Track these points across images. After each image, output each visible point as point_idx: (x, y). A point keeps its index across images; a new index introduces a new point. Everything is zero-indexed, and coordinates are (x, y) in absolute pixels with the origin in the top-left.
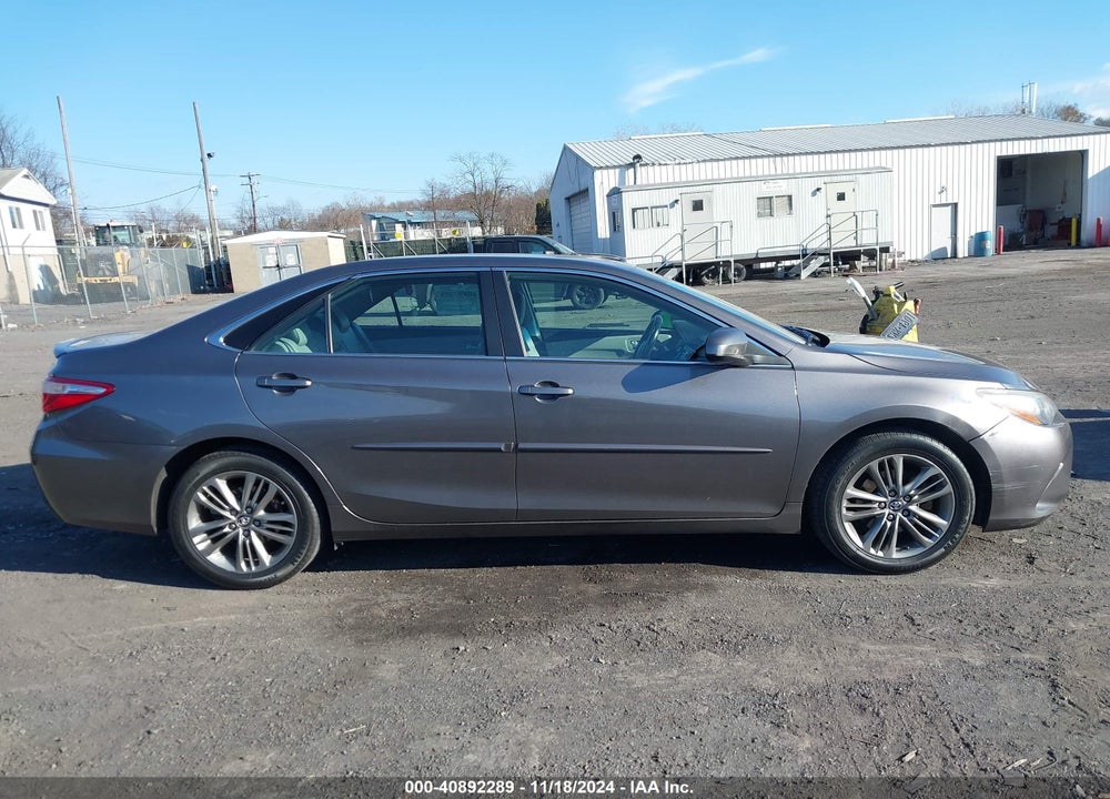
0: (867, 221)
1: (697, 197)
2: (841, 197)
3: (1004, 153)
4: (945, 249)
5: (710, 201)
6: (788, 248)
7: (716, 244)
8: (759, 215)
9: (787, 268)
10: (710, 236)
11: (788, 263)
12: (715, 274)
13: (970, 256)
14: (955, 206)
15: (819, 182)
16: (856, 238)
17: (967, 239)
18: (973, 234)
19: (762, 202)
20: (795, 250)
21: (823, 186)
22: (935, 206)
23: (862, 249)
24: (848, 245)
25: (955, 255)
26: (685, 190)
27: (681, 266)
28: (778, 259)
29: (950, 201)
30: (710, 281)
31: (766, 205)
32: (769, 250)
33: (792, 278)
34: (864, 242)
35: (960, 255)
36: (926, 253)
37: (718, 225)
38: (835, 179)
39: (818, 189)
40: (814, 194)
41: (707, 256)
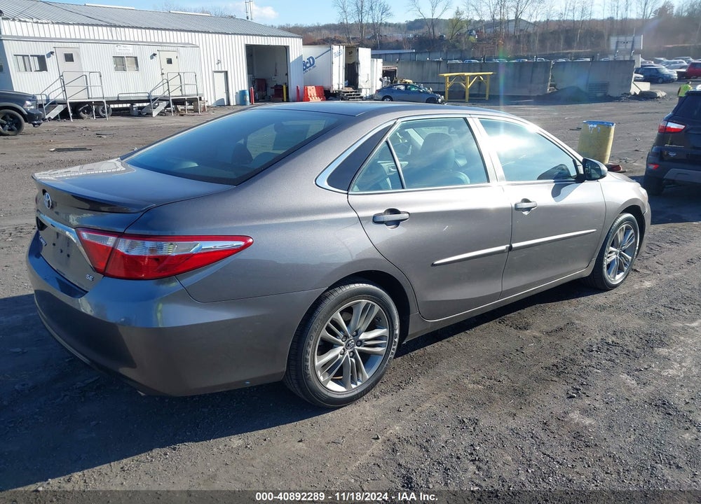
0: (188, 79)
1: (68, 51)
2: (170, 61)
3: (249, 43)
4: (223, 99)
5: (78, 55)
6: (139, 95)
7: (87, 88)
8: (116, 69)
9: (140, 108)
10: (81, 82)
11: (141, 105)
12: (89, 110)
13: (237, 105)
14: (226, 73)
15: (154, 50)
16: (181, 90)
17: (234, 94)
18: (237, 91)
19: (118, 59)
20: (144, 96)
21: (157, 53)
22: (215, 72)
23: (186, 98)
24: (177, 95)
25: (229, 104)
26: (57, 45)
27: (66, 104)
28: (132, 102)
29: (223, 70)
30: (86, 116)
31: (120, 63)
32: (126, 95)
33: (144, 116)
34: (187, 93)
35: (232, 104)
36: (213, 102)
37: (87, 74)
38: (165, 48)
39: (155, 55)
40: (152, 58)
41: (81, 97)
